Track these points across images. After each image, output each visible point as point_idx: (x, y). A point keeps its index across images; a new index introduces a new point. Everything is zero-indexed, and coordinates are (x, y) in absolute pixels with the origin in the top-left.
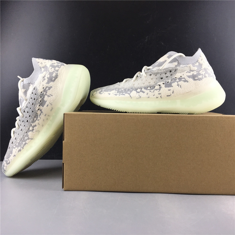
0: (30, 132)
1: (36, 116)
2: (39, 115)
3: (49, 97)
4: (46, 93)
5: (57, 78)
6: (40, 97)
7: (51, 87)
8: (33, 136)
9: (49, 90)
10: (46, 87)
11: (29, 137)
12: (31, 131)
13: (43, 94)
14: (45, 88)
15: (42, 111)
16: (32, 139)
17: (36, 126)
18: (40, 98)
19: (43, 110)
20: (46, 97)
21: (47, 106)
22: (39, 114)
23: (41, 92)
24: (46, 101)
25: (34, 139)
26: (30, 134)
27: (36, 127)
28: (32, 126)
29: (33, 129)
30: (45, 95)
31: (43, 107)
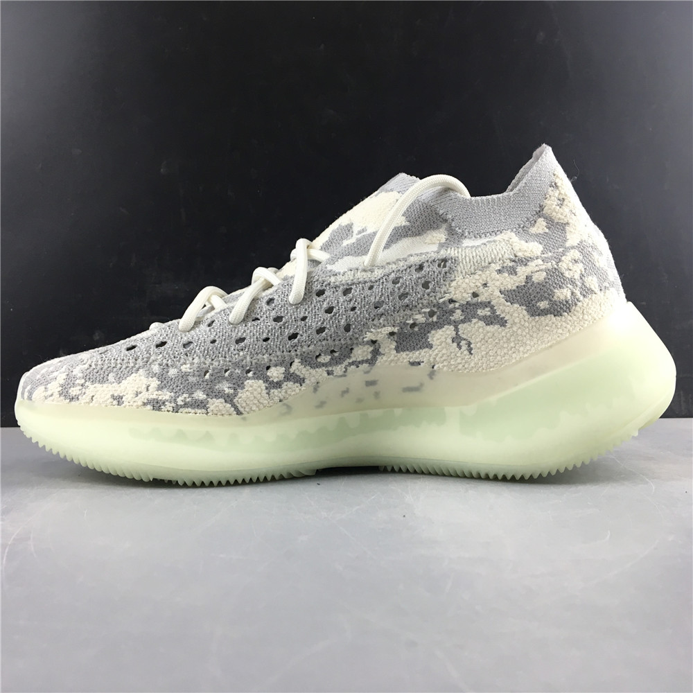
0: (261, 381)
1: (341, 354)
2: (351, 361)
3: (455, 344)
4: (463, 322)
5: (557, 313)
6: (428, 310)
7: (503, 323)
8: (254, 408)
9: (481, 323)
10: (488, 304)
11: (235, 395)
12: (266, 380)
13: (452, 312)
14: (480, 299)
15: (380, 360)
16: (239, 413)
17: (300, 381)
18: (425, 313)
19: (385, 358)
20: (449, 331)
21: (412, 364)
22: (354, 359)
23: (451, 301)
24: (430, 346)
25: (244, 419)
26: (254, 386)
27: (296, 384)
28: (292, 370)
29: (277, 383)
30: (449, 324)
31: (398, 349)
